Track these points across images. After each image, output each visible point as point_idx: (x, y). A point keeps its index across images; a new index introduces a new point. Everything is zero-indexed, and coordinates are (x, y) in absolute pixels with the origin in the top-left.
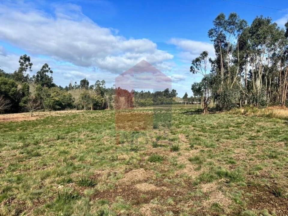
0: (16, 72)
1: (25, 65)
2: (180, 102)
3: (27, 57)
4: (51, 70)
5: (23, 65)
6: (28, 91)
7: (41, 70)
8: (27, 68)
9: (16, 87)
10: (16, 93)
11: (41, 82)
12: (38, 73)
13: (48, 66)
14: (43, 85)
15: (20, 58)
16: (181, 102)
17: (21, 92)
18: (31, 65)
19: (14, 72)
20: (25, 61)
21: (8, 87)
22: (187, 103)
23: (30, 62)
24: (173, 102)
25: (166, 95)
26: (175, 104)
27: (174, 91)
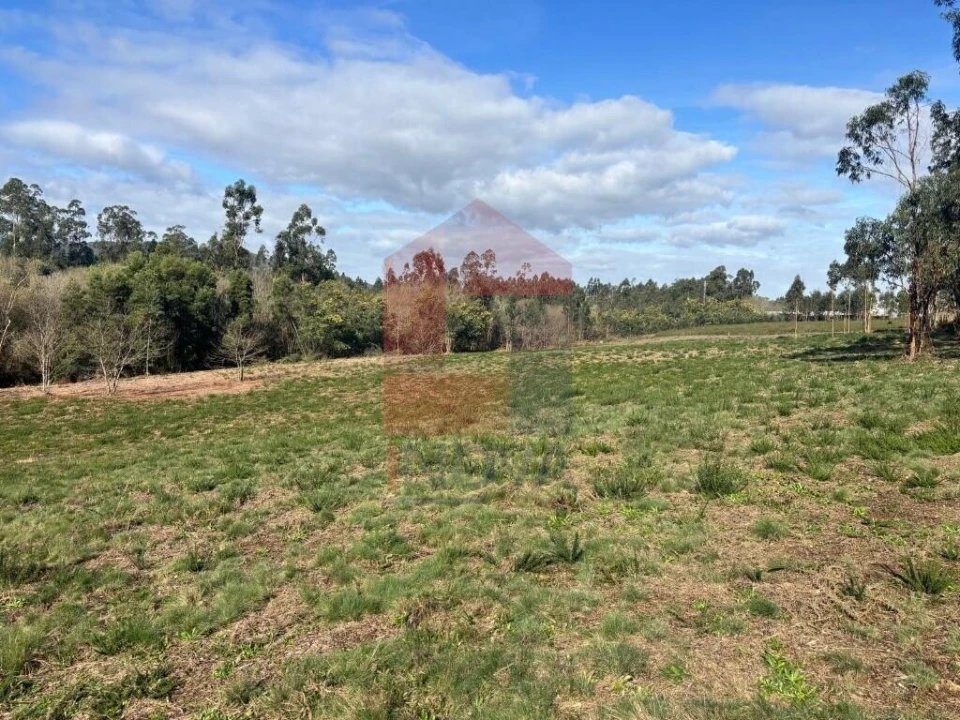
0: (214, 237)
1: (241, 214)
2: (770, 313)
3: (246, 187)
4: (319, 224)
5: (235, 215)
6: (250, 296)
7: (291, 227)
8: (247, 225)
9: (213, 285)
10: (212, 305)
11: (289, 267)
12: (279, 237)
13: (309, 214)
14: (296, 275)
15: (224, 193)
16: (775, 313)
17: (228, 302)
18: (258, 211)
19: (209, 238)
20: (241, 202)
21: (188, 287)
22: (800, 319)
23: (256, 204)
24: (743, 316)
25: (715, 292)
26: (753, 322)
27: (745, 275)
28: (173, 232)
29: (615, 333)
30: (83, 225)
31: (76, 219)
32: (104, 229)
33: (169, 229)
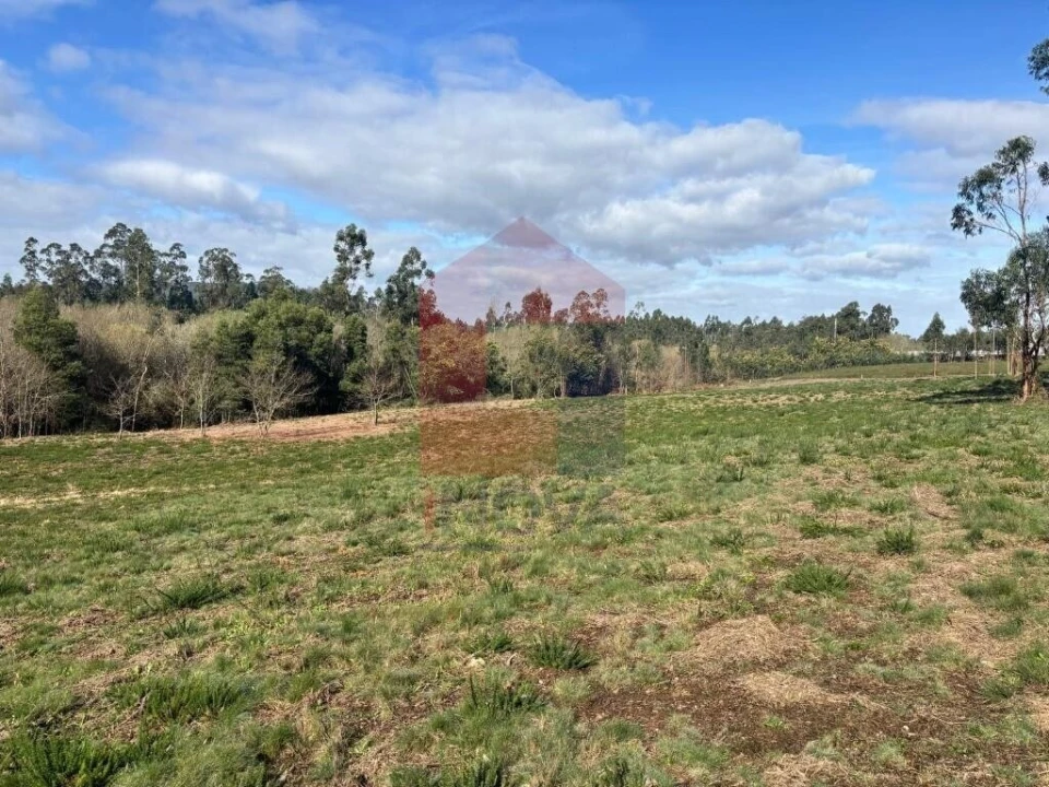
0: (326, 282)
1: (351, 258)
2: (910, 353)
3: (357, 231)
4: (428, 267)
5: (346, 259)
6: (364, 341)
7: (400, 271)
8: (357, 269)
9: (329, 331)
10: (329, 351)
11: (400, 312)
12: (389, 281)
13: (418, 257)
14: (405, 320)
16: (916, 353)
17: (344, 347)
18: (369, 255)
19: (321, 283)
20: (352, 246)
21: (307, 333)
22: (943, 359)
23: (367, 248)
24: (879, 357)
25: (846, 330)
26: (890, 363)
27: (881, 311)
28: (270, 274)
29: (737, 376)
30: (184, 268)
31: (178, 263)
32: (205, 272)
33: (267, 271)
